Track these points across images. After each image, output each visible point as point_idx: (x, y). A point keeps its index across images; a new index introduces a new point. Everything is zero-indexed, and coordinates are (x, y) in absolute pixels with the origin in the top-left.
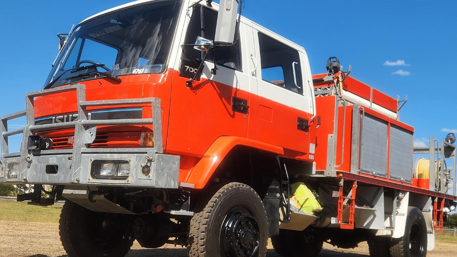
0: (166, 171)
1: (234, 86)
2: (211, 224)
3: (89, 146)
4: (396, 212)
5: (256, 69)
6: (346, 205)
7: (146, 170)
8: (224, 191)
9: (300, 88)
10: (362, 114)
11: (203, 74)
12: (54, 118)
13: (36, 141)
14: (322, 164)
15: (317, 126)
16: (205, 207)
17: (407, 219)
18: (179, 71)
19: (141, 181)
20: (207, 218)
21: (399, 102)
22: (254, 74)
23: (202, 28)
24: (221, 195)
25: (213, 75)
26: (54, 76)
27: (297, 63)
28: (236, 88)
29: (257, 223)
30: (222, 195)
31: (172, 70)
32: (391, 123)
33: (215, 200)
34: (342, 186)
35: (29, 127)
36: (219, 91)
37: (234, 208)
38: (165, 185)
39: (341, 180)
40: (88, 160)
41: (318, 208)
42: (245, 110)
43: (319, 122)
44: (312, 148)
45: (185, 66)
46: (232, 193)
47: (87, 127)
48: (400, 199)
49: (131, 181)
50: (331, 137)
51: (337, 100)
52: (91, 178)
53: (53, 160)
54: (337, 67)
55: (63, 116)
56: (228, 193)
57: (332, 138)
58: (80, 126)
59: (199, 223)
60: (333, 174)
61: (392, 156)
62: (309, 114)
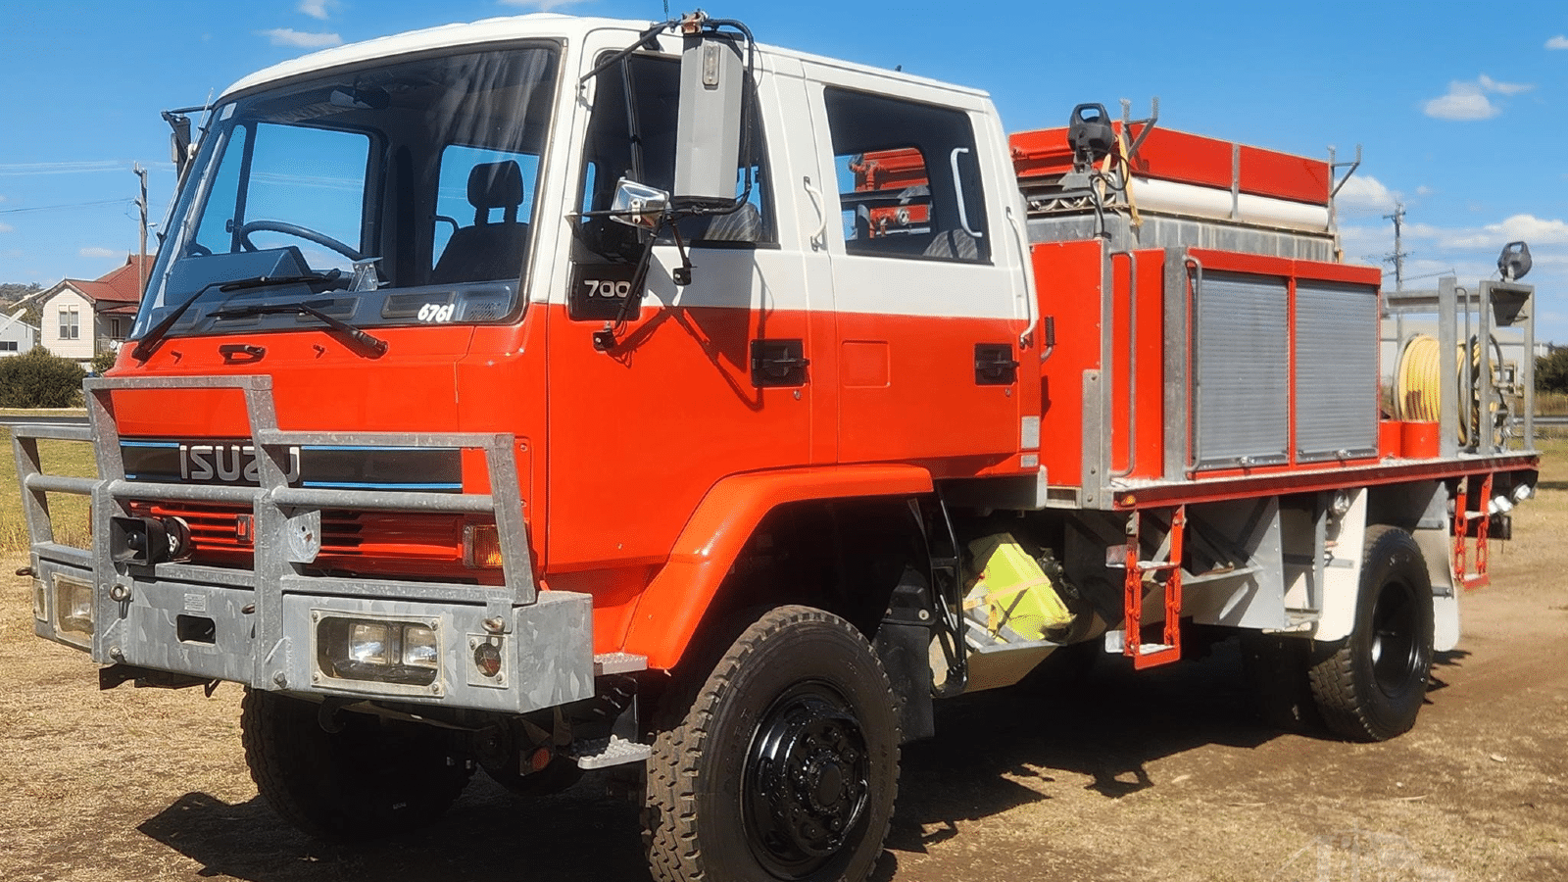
0: (549, 653)
1: (755, 305)
2: (709, 764)
3: (304, 569)
4: (1327, 556)
5: (825, 227)
6: (1154, 581)
7: (488, 658)
8: (746, 651)
9: (979, 234)
10: (1196, 277)
11: (647, 295)
12: (184, 448)
13: (135, 536)
14: (1067, 469)
15: (1044, 350)
16: (689, 712)
17: (1363, 575)
18: (567, 303)
19: (475, 691)
20: (698, 750)
21: (1333, 168)
22: (820, 241)
23: (632, 135)
24: (738, 666)
25: (680, 289)
26: (167, 271)
27: (966, 150)
28: (763, 310)
29: (858, 728)
30: (741, 667)
31: (544, 307)
32: (1297, 279)
33: (718, 687)
34: (1134, 536)
35: (109, 488)
36: (703, 337)
37: (780, 695)
38: (553, 696)
39: (1131, 516)
40: (306, 613)
41: (1059, 620)
42: (796, 374)
43: (1050, 337)
44: (1030, 431)
45: (587, 283)
46: (770, 652)
47: (290, 509)
48: (1335, 518)
49: (444, 688)
50: (1094, 379)
51: (1106, 254)
52: (320, 674)
53: (196, 602)
54: (1105, 139)
55: (211, 448)
56: (759, 655)
57: (1096, 382)
58: (269, 508)
59: (672, 765)
60: (1103, 500)
61: (1306, 386)
62: (1013, 321)
